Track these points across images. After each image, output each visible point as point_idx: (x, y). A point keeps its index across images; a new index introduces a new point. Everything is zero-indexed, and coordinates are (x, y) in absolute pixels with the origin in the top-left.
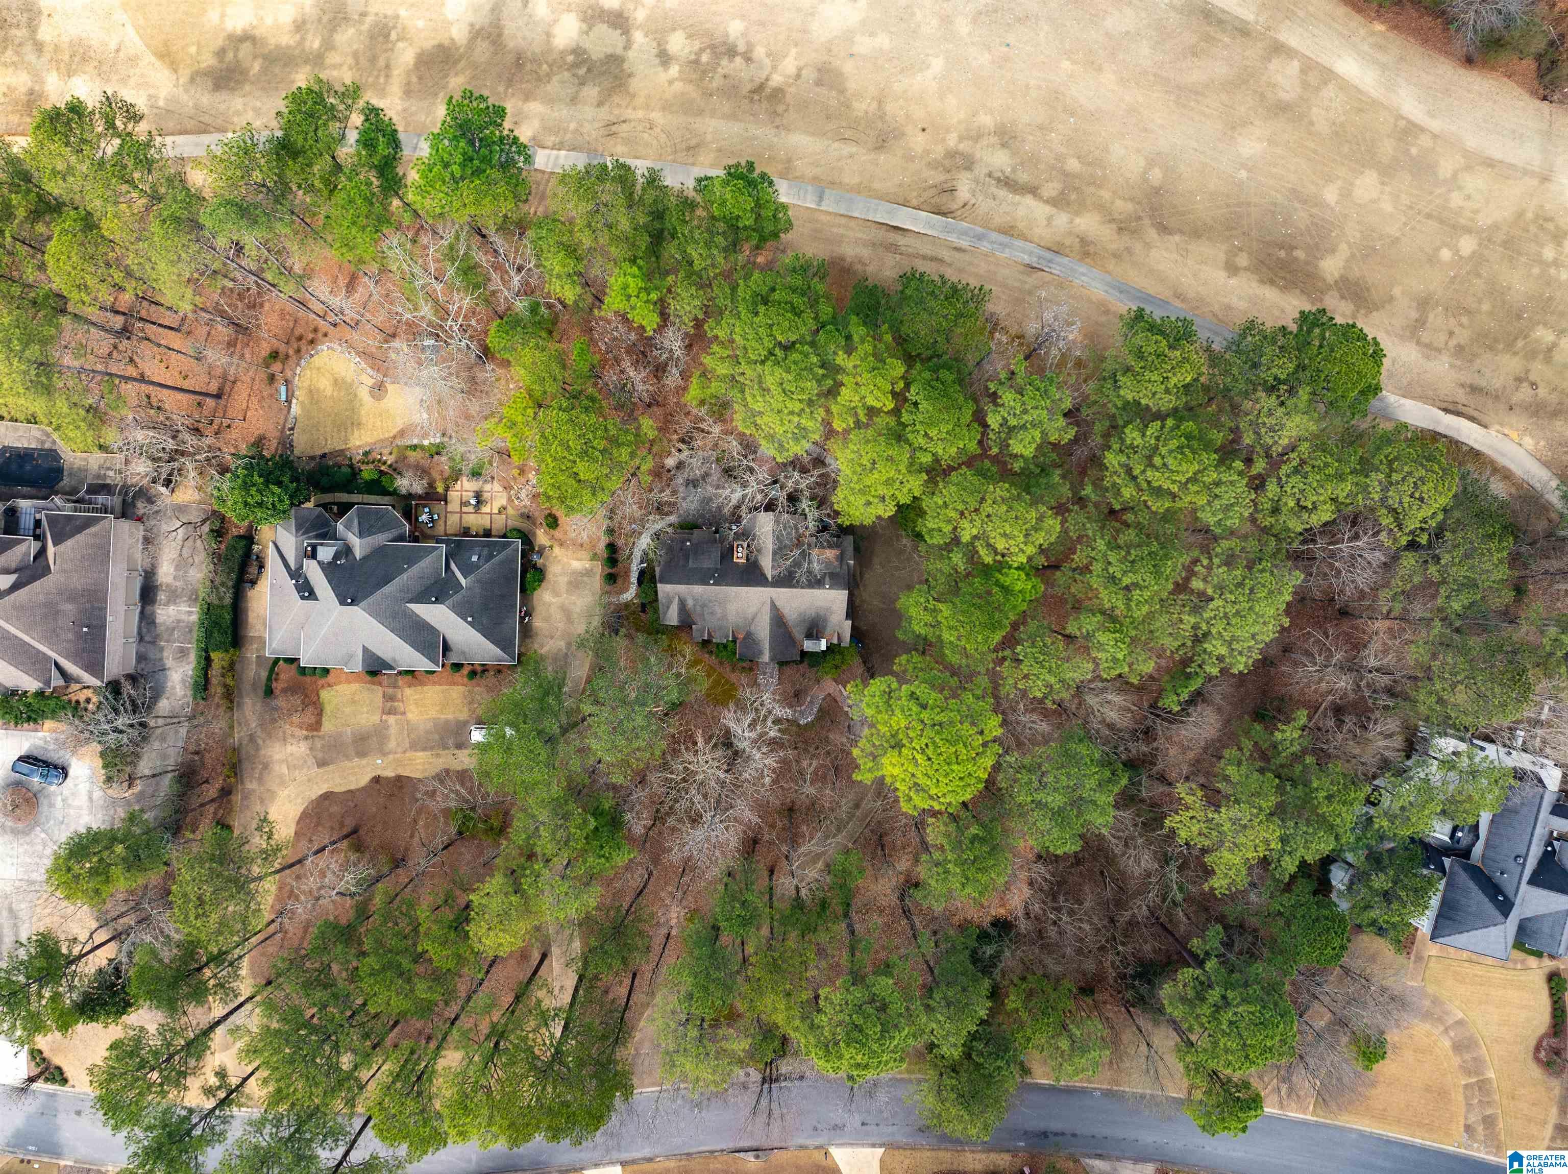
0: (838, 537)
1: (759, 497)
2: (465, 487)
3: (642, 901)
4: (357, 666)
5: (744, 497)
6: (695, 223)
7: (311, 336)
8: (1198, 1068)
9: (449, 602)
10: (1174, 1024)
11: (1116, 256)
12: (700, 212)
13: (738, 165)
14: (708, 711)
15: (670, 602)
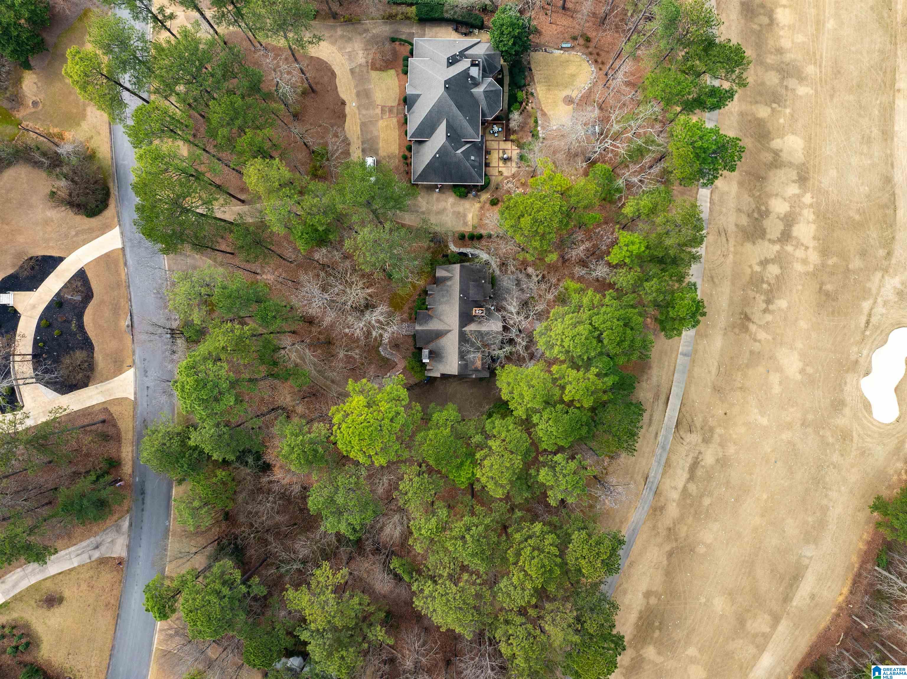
0: (489, 368)
1: (511, 322)
2: (513, 151)
3: (276, 258)
4: (409, 91)
5: (511, 313)
6: (670, 283)
7: (600, 60)
8: (184, 582)
9: (448, 144)
10: (209, 567)
11: (654, 527)
12: (677, 285)
13: (704, 307)
14: (386, 295)
15: (448, 271)
